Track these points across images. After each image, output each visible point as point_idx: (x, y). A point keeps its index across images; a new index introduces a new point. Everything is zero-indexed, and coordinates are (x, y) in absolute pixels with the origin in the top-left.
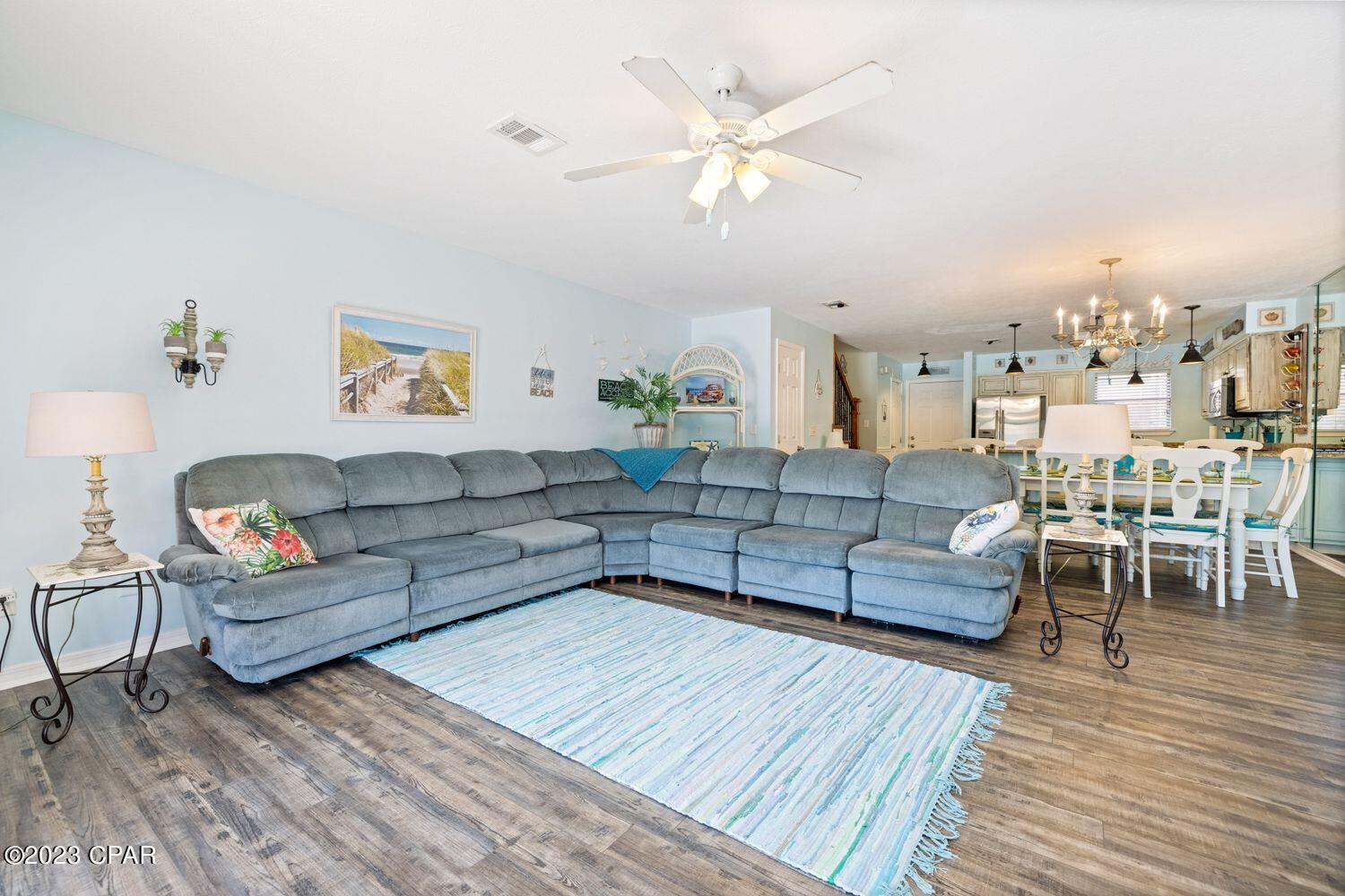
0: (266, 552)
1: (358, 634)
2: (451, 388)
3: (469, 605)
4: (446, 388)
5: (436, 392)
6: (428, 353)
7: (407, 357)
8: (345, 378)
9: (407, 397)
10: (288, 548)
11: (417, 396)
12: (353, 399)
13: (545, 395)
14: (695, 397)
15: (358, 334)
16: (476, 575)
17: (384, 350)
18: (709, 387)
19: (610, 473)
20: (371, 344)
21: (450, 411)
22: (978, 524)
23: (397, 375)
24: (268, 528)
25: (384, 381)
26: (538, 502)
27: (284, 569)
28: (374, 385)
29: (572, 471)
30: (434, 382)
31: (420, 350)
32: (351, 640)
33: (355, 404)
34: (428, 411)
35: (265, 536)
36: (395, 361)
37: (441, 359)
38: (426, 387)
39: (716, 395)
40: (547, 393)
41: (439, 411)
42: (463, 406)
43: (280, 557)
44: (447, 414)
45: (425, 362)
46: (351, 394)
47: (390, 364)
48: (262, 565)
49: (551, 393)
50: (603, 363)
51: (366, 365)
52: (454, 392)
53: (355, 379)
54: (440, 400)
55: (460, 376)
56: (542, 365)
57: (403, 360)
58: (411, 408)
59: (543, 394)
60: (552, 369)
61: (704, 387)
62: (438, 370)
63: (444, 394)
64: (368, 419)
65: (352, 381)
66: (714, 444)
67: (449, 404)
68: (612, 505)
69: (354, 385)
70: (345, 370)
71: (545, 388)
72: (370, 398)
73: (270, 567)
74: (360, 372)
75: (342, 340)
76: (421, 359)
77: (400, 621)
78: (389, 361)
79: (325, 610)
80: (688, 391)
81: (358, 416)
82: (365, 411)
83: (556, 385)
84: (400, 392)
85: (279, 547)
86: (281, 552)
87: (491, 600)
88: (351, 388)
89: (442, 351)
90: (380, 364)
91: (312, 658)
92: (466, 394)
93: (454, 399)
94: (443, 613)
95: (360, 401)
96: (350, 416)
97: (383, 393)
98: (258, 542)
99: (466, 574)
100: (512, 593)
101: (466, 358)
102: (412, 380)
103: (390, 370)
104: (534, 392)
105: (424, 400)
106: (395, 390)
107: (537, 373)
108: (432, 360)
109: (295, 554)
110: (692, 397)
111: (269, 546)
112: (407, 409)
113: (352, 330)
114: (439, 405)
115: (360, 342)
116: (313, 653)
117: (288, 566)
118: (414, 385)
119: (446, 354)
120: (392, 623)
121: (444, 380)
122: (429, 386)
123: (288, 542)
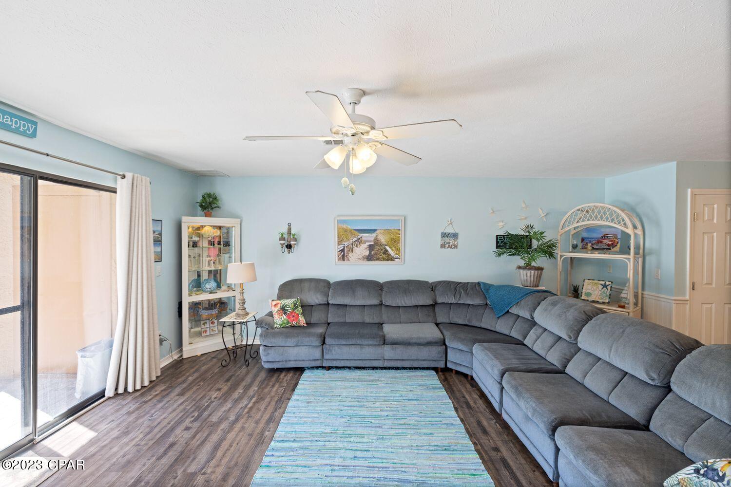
0: (283, 319)
1: (300, 361)
2: (390, 248)
3: (352, 362)
4: (387, 248)
5: (382, 250)
6: (378, 232)
7: (367, 235)
8: (340, 246)
9: (367, 253)
10: (292, 319)
11: (372, 252)
12: (343, 255)
13: (451, 248)
14: (590, 245)
15: (345, 227)
16: (356, 348)
17: (357, 233)
18: (605, 237)
19: (478, 301)
20: (351, 231)
21: (390, 258)
22: (703, 475)
23: (363, 243)
24: (287, 310)
25: (357, 246)
26: (426, 312)
27: (290, 327)
28: (352, 249)
29: (453, 296)
30: (381, 245)
31: (373, 231)
32: (297, 362)
33: (344, 257)
34: (378, 259)
35: (285, 313)
36: (362, 237)
37: (385, 234)
38: (377, 248)
39: (610, 243)
40: (453, 247)
41: (384, 259)
42: (397, 256)
43: (288, 322)
44: (388, 260)
45: (376, 236)
46: (343, 253)
47: (359, 239)
48: (280, 324)
49: (456, 247)
50: (501, 224)
51: (349, 240)
52: (392, 250)
53: (344, 246)
54: (384, 254)
55: (395, 241)
56: (450, 230)
57: (365, 236)
58: (369, 258)
59: (449, 247)
60: (457, 232)
61: (600, 236)
62: (383, 239)
63: (387, 251)
64: (350, 264)
65: (343, 248)
66: (608, 283)
67: (389, 255)
68: (473, 322)
69: (344, 249)
70: (339, 243)
71: (451, 244)
72: (351, 254)
73: (283, 325)
74: (346, 244)
75: (338, 231)
76: (374, 235)
77: (318, 360)
78: (359, 237)
79: (287, 348)
80: (583, 240)
81: (346, 262)
82: (348, 260)
83: (460, 241)
84: (364, 251)
85: (289, 318)
86: (289, 320)
87: (364, 362)
88: (343, 251)
89: (385, 230)
90: (355, 239)
91: (282, 365)
92: (398, 250)
93: (392, 253)
94: (338, 362)
95: (346, 256)
96: (343, 262)
97: (356, 251)
98: (282, 315)
99: (351, 346)
100: (376, 361)
101: (399, 232)
102: (370, 245)
103: (360, 241)
104: (443, 246)
105: (376, 254)
106: (362, 250)
107: (444, 235)
108: (380, 235)
109: (295, 321)
110: (587, 244)
111: (285, 317)
112: (367, 258)
113: (343, 226)
114: (384, 256)
115: (346, 231)
116: (282, 363)
117: (292, 325)
118: (371, 247)
119: (387, 231)
120: (314, 360)
121: (386, 244)
122: (378, 247)
123: (294, 316)
